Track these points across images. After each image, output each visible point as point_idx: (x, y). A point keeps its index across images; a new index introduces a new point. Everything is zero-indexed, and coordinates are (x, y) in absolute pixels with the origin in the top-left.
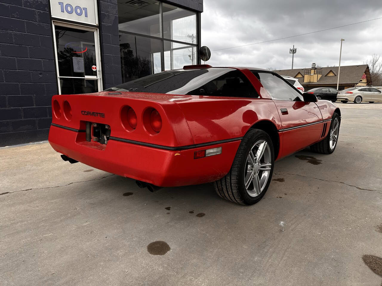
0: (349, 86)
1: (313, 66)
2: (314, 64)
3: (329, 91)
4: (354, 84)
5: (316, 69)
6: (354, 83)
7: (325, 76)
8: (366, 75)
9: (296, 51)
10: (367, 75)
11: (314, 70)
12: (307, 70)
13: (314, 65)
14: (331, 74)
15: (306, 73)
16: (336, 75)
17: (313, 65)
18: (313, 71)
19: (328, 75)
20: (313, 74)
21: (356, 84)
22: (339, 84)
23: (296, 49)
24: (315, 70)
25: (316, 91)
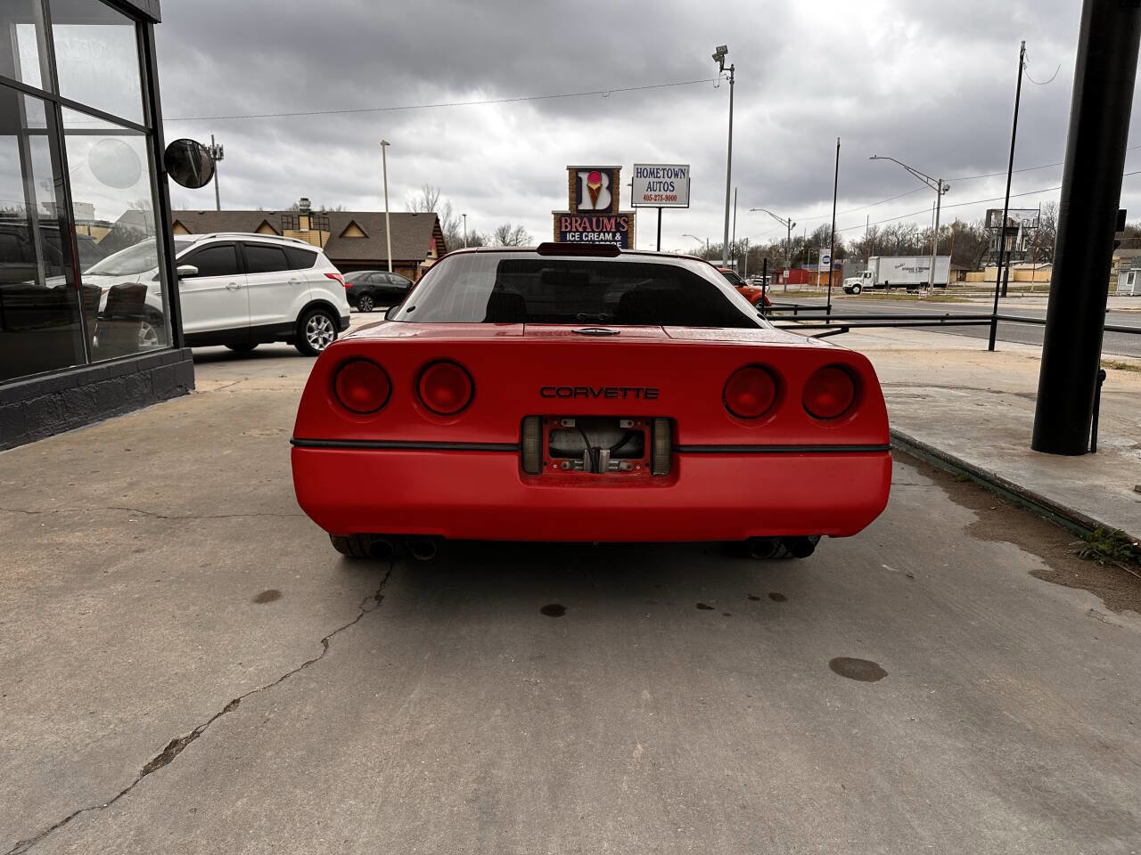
0: (404, 266)
1: (304, 206)
2: (306, 200)
3: (390, 282)
4: (416, 261)
5: (311, 214)
6: (416, 259)
7: (341, 236)
8: (434, 240)
9: (222, 154)
10: (437, 239)
11: (307, 218)
12: (286, 216)
13: (305, 203)
14: (354, 233)
15: (285, 225)
16: (366, 236)
17: (302, 203)
18: (304, 221)
19: (347, 235)
20: (307, 230)
21: (420, 262)
22: (392, 261)
23: (221, 149)
24: (311, 219)
25: (357, 279)
